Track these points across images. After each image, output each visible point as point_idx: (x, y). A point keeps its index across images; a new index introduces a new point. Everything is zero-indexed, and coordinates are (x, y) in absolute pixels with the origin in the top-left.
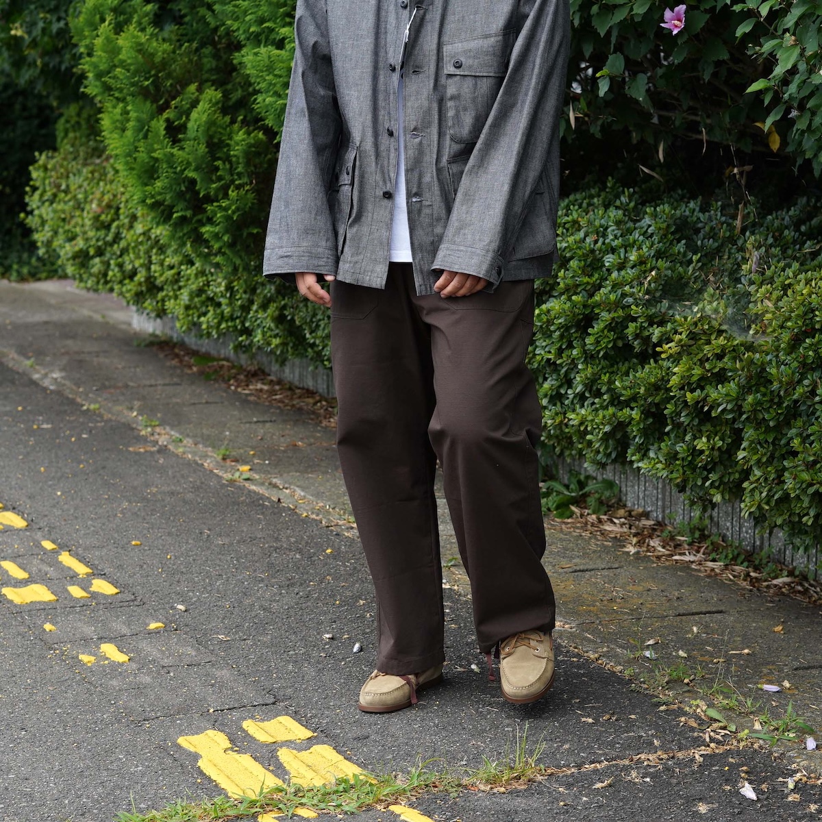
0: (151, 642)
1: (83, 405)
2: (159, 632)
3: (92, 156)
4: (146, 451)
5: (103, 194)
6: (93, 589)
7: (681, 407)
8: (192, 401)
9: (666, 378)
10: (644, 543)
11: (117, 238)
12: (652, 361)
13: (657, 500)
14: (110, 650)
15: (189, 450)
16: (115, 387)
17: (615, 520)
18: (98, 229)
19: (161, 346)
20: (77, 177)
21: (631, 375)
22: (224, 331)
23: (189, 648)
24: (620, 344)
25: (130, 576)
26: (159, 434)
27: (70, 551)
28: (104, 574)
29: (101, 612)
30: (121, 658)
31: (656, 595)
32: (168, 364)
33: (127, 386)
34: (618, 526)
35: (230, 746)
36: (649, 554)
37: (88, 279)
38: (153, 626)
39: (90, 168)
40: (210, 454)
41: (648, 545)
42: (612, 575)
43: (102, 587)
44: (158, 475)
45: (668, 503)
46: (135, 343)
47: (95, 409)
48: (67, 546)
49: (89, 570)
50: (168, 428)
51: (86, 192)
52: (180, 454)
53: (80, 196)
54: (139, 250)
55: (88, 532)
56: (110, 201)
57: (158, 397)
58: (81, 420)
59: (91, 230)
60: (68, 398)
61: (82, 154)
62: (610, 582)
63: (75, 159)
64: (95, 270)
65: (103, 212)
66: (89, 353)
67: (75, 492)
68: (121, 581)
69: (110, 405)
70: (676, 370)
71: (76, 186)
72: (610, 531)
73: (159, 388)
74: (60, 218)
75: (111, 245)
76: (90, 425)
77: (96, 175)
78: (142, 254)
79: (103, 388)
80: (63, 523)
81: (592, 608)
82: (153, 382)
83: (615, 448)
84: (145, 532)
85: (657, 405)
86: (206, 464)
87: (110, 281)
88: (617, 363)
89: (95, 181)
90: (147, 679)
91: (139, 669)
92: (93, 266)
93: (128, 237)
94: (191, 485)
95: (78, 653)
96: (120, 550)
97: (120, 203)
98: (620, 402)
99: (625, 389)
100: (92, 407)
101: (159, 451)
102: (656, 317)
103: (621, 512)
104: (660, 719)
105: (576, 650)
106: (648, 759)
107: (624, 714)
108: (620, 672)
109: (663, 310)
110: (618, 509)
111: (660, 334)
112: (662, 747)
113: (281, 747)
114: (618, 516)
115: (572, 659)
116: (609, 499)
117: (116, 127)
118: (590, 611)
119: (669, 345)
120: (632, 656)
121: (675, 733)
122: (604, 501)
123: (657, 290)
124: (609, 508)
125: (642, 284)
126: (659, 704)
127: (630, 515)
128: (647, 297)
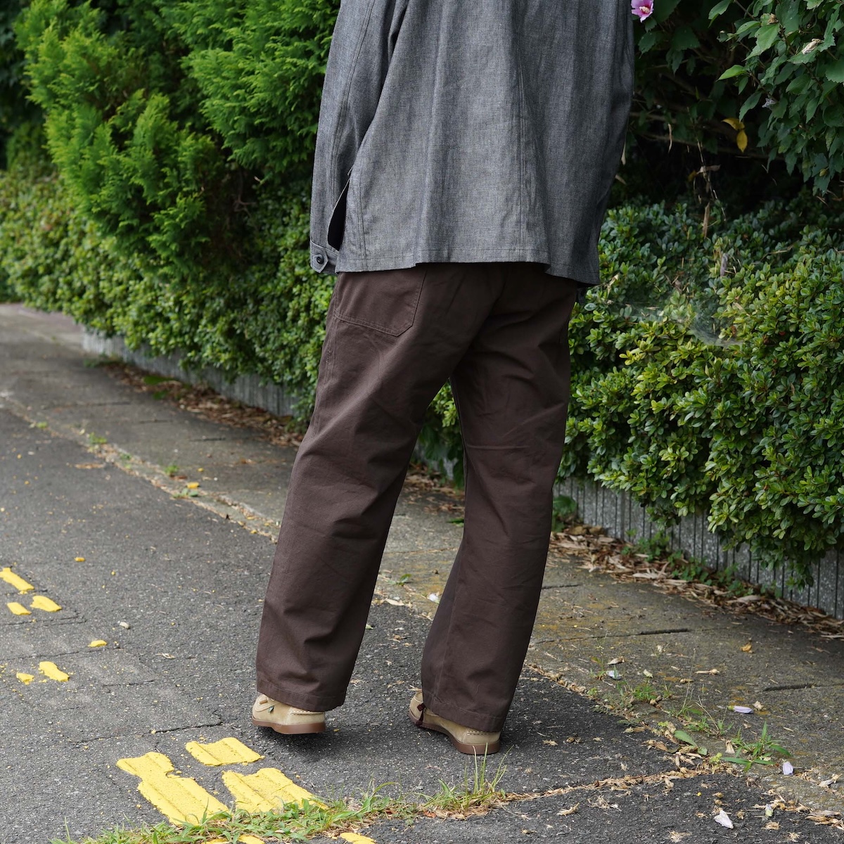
0: (92, 660)
1: (30, 423)
2: (100, 650)
3: (42, 175)
4: (93, 469)
5: (52, 211)
6: (34, 605)
7: (645, 416)
8: (141, 420)
9: (629, 386)
10: (603, 560)
11: (66, 255)
12: (615, 369)
13: (616, 517)
14: (50, 669)
15: (135, 466)
16: (64, 406)
17: (574, 538)
18: (47, 247)
19: (110, 367)
20: (26, 195)
21: (592, 384)
22: (173, 347)
23: (132, 667)
24: (581, 351)
25: (72, 593)
26: (106, 452)
27: (11, 567)
28: (46, 591)
29: (41, 629)
30: (61, 676)
31: (618, 613)
32: (118, 383)
33: (75, 405)
34: (576, 543)
35: (173, 769)
36: (608, 571)
37: (37, 297)
38: (95, 643)
39: (40, 186)
40: (158, 471)
41: (608, 563)
42: (571, 592)
43: (44, 603)
44: (104, 492)
45: (627, 520)
46: (85, 364)
47: (42, 427)
48: (9, 563)
49: (30, 587)
50: (116, 446)
51: (35, 209)
52: (127, 471)
53: (29, 214)
54: (88, 267)
55: (31, 548)
56: (59, 218)
57: (107, 415)
58: (28, 438)
59: (40, 248)
60: (15, 417)
61: (31, 172)
62: (569, 600)
63: (25, 177)
64: (44, 288)
65: (51, 230)
66: (39, 373)
67: (19, 508)
68: (63, 598)
69: (58, 423)
70: (640, 377)
71: (26, 204)
72: (568, 549)
73: (109, 407)
74: (9, 236)
75: (60, 262)
76: (38, 442)
77: (46, 192)
78: (90, 270)
79: (52, 406)
80: (5, 539)
81: (551, 626)
82: (102, 401)
83: (574, 462)
84: (90, 548)
85: (620, 415)
86: (153, 482)
87: (59, 299)
88: (578, 372)
89: (44, 199)
90: (87, 699)
91: (78, 689)
92: (42, 284)
93: (76, 252)
94: (138, 502)
95: (16, 671)
96: (63, 566)
97: (69, 220)
98: (580, 413)
99: (586, 398)
100: (40, 425)
101: (106, 469)
102: (620, 323)
103: (579, 529)
104: (627, 741)
105: (536, 670)
106: (615, 784)
107: (589, 736)
108: (583, 693)
109: (626, 316)
110: (575, 526)
111: (623, 341)
112: (629, 771)
113: (226, 770)
114: (576, 533)
115: (532, 679)
116: (566, 515)
117: (62, 135)
118: (550, 629)
119: (634, 351)
120: (595, 676)
121: (643, 757)
122: (561, 519)
123: (620, 295)
124: (566, 524)
125: (604, 289)
126: (624, 726)
127: (588, 533)
128: (610, 302)
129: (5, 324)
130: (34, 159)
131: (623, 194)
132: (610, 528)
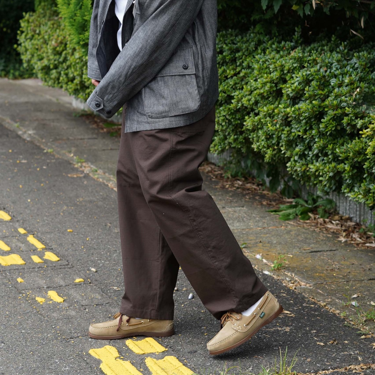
0: (76, 290)
1: (44, 150)
2: (80, 284)
3: (53, 15)
4: (77, 177)
5: (58, 36)
6: (46, 257)
7: (373, 164)
8: (103, 148)
9: (364, 148)
10: (349, 235)
11: (65, 60)
12: (357, 138)
13: (356, 211)
14: (53, 295)
15: (100, 176)
16: (62, 139)
17: (333, 222)
18: (55, 55)
19: (86, 116)
20: (45, 26)
21: (345, 145)
23: (97, 294)
24: (339, 128)
25: (66, 250)
26: (85, 167)
27: (33, 235)
28: (52, 249)
29: (49, 271)
30: (59, 299)
31: (357, 267)
32: (91, 127)
33: (68, 139)
34: (335, 225)
35: (119, 356)
36: (352, 242)
37: (49, 81)
38: (78, 280)
39: (52, 22)
40: (112, 179)
41: (352, 237)
42: (332, 254)
43: (51, 256)
44: (83, 191)
45: (362, 213)
46: (74, 115)
47: (50, 152)
48: (32, 232)
49: (43, 246)
50: (90, 164)
51: (49, 35)
52: (96, 179)
53: (46, 37)
54: (77, 67)
55: (44, 223)
56: (62, 40)
57: (85, 145)
58: (43, 158)
59: (52, 55)
60: (36, 145)
61: (48, 14)
62: (331, 259)
63: (44, 17)
64: (53, 76)
65: (58, 46)
66: (49, 120)
67: (38, 200)
68: (61, 253)
69: (59, 150)
70: (370, 144)
71: (44, 31)
72: (331, 228)
73: (86, 140)
74: (35, 48)
75: (62, 63)
76: (48, 161)
77: (55, 26)
78: (78, 69)
79: (56, 140)
80: (30, 218)
81: (321, 275)
82: (82, 137)
83: (335, 184)
84: (75, 224)
85: (359, 163)
86: (109, 185)
87: (61, 82)
88: (337, 138)
89: (54, 29)
90: (73, 313)
91: (69, 307)
92: (52, 74)
93: (71, 59)
94: (101, 197)
95: (35, 296)
96: (61, 234)
97: (67, 41)
98: (338, 160)
99: (341, 153)
100: (50, 150)
101: (84, 177)
102: (359, 114)
103: (337, 217)
104: (362, 343)
105: (313, 300)
106: (355, 369)
107: (341, 340)
108: (338, 314)
109: (363, 110)
110: (335, 215)
111: (361, 124)
112: (363, 361)
113: (147, 357)
114: (335, 219)
115: (311, 306)
116: (330, 209)
117: (65, 3)
118: (321, 276)
119: (367, 130)
120: (345, 304)
121: (370, 353)
122: (327, 211)
123: (360, 99)
124: (330, 214)
125: (352, 95)
126: (361, 335)
127: (341, 219)
128: (354, 103)
129: (31, 91)
130: (49, 6)
131: (362, 41)
132: (353, 217)
